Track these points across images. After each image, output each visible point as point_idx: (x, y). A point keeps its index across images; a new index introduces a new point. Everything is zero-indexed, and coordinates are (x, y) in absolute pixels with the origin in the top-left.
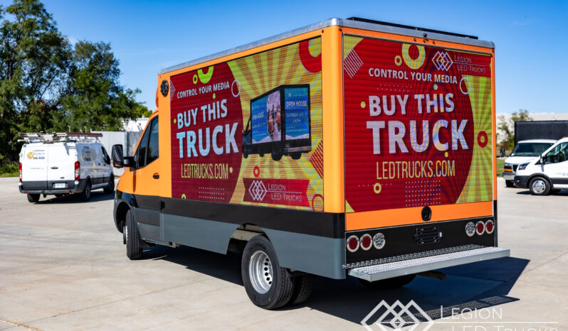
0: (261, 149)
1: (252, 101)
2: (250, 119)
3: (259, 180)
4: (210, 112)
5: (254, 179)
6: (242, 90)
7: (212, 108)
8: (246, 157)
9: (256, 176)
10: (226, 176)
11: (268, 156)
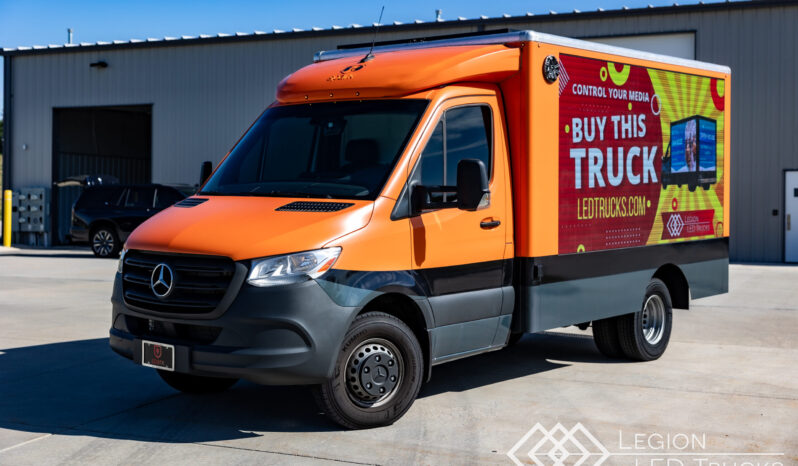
0: (679, 179)
1: (673, 124)
2: (670, 144)
3: (677, 213)
4: (625, 126)
5: (671, 213)
6: (663, 110)
7: (626, 121)
8: (665, 188)
9: (674, 208)
10: (643, 212)
11: (685, 187)
